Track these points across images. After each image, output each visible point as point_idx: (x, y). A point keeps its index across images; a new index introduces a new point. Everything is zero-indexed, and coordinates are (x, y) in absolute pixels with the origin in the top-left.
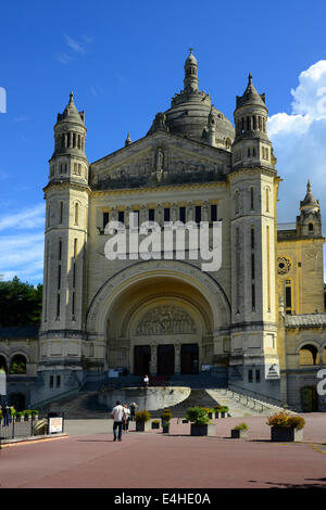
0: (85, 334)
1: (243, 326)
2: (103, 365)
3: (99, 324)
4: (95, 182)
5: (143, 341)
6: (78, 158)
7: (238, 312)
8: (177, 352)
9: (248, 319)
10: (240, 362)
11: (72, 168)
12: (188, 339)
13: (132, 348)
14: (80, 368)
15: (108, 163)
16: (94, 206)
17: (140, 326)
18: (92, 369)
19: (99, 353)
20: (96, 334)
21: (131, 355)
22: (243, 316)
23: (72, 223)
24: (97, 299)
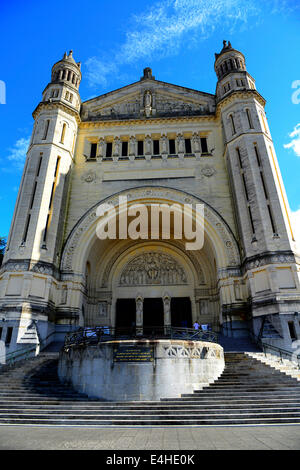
0: (58, 272)
1: (266, 256)
2: (77, 318)
3: (77, 261)
4: (86, 117)
5: (127, 293)
6: (71, 88)
7: (254, 240)
8: (167, 308)
9: (272, 248)
10: (271, 310)
11: (64, 94)
12: (179, 292)
13: (114, 302)
14: (45, 318)
15: (99, 102)
16: (82, 137)
17: (124, 274)
18: (63, 322)
19: (74, 300)
20: (71, 273)
21: (112, 310)
22: (264, 244)
23: (56, 139)
24: (77, 230)
